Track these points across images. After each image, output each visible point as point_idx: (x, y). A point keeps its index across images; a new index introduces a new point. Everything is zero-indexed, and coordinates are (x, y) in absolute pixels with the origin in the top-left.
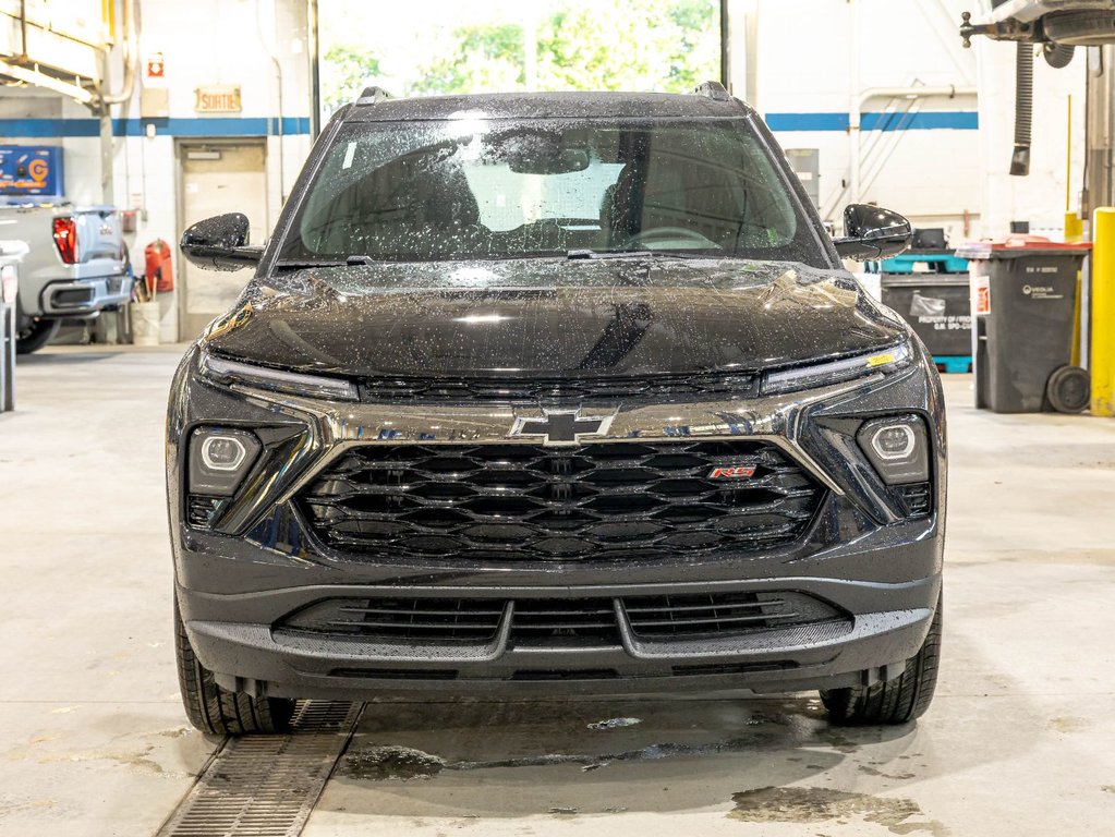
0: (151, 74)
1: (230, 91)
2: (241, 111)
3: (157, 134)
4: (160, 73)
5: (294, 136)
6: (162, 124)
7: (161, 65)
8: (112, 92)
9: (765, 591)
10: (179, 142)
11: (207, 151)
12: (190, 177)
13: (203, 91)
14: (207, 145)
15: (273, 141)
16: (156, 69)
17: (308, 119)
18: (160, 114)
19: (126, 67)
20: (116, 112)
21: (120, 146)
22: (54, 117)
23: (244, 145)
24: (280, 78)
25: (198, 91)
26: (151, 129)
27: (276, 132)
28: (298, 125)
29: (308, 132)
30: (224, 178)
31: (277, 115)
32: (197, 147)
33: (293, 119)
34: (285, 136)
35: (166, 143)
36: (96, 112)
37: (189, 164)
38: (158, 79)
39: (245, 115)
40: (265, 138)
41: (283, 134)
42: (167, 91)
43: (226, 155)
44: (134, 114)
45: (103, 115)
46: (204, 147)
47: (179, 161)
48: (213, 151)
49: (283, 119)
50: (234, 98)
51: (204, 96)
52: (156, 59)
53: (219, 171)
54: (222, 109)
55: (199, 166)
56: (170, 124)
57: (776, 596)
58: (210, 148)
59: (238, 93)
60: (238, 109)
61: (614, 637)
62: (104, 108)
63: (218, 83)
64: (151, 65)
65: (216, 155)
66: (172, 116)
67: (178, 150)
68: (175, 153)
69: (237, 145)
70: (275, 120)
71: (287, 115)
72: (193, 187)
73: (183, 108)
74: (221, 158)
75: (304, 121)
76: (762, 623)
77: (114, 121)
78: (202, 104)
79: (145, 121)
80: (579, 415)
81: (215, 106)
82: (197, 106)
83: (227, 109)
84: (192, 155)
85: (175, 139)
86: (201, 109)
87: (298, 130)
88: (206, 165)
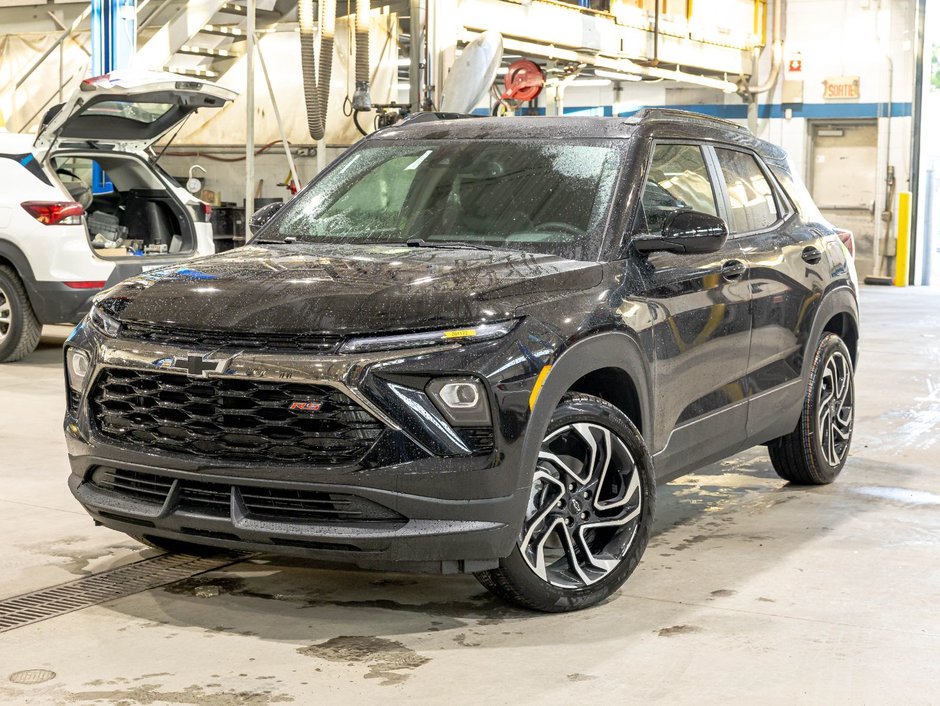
0: (792, 69)
1: (850, 82)
2: (858, 97)
3: (793, 116)
4: (798, 69)
5: (900, 118)
6: (797, 108)
7: (799, 62)
8: (759, 84)
9: (335, 493)
10: (812, 122)
11: (833, 129)
12: (819, 150)
13: (830, 82)
14: (833, 125)
15: (882, 122)
16: (795, 65)
17: (910, 104)
18: (797, 100)
19: (772, 65)
20: (762, 100)
21: (765, 125)
22: (719, 103)
23: (862, 125)
24: (891, 71)
25: (825, 83)
26: (789, 112)
27: (885, 115)
28: (903, 110)
29: (910, 115)
30: (845, 151)
31: (887, 100)
32: (824, 127)
33: (900, 104)
34: (893, 119)
35: (800, 123)
36: (746, 99)
37: (820, 141)
38: (796, 73)
39: (863, 100)
40: (876, 119)
41: (891, 116)
42: (803, 82)
43: (849, 133)
44: (777, 101)
45: (750, 103)
46: (830, 127)
47: (810, 138)
48: (838, 129)
49: (892, 104)
50: (853, 87)
51: (831, 86)
52: (797, 58)
53: (842, 145)
54: (844, 96)
55: (827, 141)
56: (804, 108)
57: (344, 498)
58: (836, 127)
59: (856, 83)
60: (856, 96)
61: (225, 511)
62: (750, 97)
63: (842, 76)
64: (792, 62)
65: (840, 133)
66: (805, 102)
67: (810, 130)
68: (808, 131)
69: (857, 125)
70: (886, 105)
71: (895, 100)
72: (821, 159)
73: (814, 96)
74: (843, 135)
75: (907, 105)
76: (335, 516)
77: (760, 106)
78: (829, 92)
79: (785, 106)
80: (205, 357)
81: (838, 94)
82: (825, 94)
83: (847, 96)
84: (821, 133)
85: (809, 120)
86: (827, 96)
87: (903, 113)
88: (832, 140)
